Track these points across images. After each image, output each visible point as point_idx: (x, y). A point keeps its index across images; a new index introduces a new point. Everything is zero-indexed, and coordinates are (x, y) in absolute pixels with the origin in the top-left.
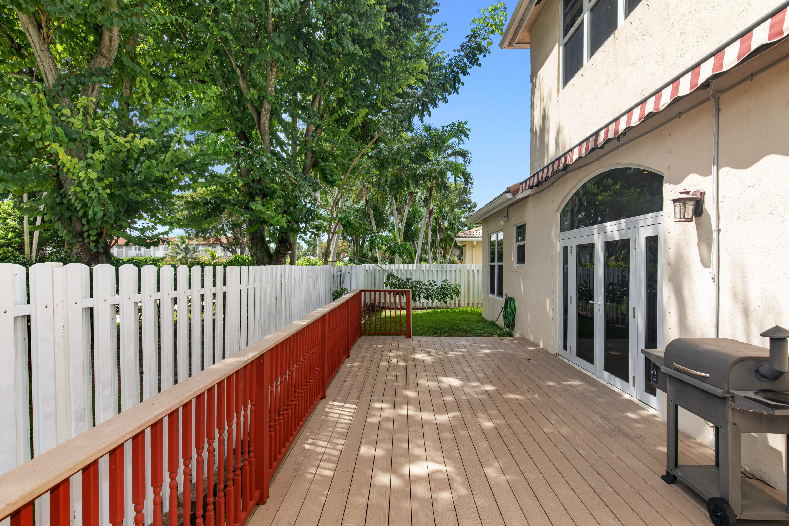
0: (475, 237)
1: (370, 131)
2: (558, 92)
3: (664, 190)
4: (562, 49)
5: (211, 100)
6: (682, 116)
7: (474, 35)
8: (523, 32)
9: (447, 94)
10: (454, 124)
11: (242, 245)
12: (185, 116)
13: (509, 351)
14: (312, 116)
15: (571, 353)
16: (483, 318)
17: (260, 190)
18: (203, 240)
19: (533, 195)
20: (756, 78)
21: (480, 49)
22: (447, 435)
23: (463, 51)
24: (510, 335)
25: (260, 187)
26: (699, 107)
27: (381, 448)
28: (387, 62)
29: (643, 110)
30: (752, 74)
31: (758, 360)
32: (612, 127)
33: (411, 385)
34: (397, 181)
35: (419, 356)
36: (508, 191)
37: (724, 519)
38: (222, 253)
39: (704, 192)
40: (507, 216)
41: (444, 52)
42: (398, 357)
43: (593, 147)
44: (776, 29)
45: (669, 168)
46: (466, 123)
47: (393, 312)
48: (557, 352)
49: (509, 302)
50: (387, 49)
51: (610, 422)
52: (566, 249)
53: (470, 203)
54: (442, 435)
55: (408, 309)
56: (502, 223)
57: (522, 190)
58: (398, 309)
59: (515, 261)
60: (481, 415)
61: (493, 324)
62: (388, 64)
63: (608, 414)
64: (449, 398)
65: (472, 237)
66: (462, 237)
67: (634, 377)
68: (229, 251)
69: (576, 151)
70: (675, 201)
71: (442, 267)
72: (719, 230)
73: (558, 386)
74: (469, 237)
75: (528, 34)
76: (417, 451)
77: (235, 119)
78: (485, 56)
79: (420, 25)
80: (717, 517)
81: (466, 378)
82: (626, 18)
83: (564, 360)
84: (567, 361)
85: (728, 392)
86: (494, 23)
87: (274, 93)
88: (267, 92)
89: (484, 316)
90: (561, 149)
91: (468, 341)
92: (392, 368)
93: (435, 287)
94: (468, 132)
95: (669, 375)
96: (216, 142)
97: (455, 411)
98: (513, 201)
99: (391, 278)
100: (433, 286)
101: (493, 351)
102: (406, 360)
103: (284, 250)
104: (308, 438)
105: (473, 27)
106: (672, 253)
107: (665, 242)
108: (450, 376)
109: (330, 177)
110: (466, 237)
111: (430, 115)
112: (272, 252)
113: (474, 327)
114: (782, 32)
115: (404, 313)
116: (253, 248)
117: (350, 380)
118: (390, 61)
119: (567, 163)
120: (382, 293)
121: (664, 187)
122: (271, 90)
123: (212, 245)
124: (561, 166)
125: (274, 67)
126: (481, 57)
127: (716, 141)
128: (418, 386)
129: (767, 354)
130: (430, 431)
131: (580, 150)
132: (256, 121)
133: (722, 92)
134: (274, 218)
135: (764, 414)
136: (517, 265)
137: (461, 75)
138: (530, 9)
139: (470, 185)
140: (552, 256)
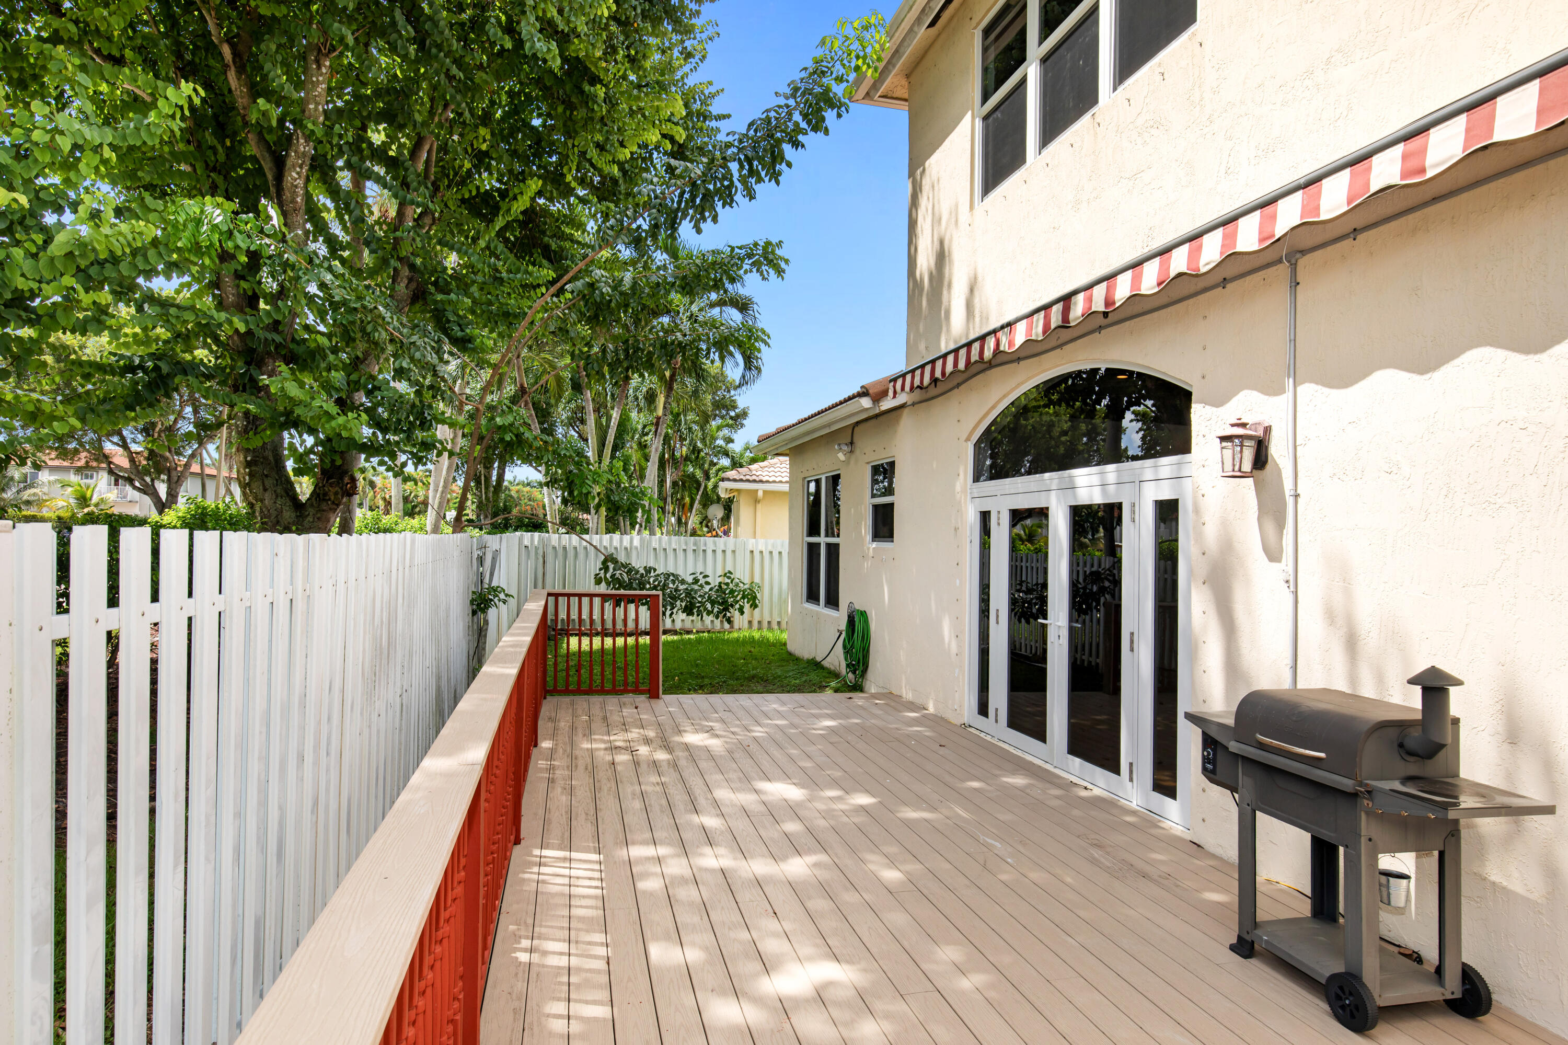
0: (761, 481)
1: (544, 233)
2: (972, 207)
3: (1194, 417)
4: (979, 124)
5: (173, 117)
6: (1228, 286)
7: (819, 72)
8: (896, 75)
9: (753, 181)
10: (756, 244)
11: (174, 474)
12: (101, 145)
13: (873, 721)
14: (415, 184)
15: (996, 721)
16: (790, 654)
17: (278, 346)
18: (57, 457)
19: (913, 404)
20: (1361, 237)
21: (828, 100)
22: (819, 904)
23: (795, 98)
24: (857, 688)
25: (278, 339)
26: (1260, 273)
27: (693, 944)
28: (599, 86)
29: (1164, 267)
30: (1355, 230)
31: (1401, 726)
32: (1099, 292)
33: (702, 802)
34: (626, 351)
35: (693, 738)
36: (864, 393)
37: (1357, 1009)
38: (109, 491)
39: (1270, 426)
40: (852, 443)
41: (710, 83)
42: (647, 741)
43: (1060, 323)
44: (1413, 164)
45: (1203, 377)
46: (780, 244)
47: (585, 641)
48: (966, 721)
49: (857, 619)
50: (600, 59)
51: (1108, 853)
52: (985, 516)
53: (734, 408)
54: (810, 904)
55: (654, 632)
56: (841, 456)
57: (895, 393)
58: (597, 634)
59: (869, 537)
60: (869, 857)
61: (815, 665)
62: (600, 91)
63: (1098, 837)
64: (792, 827)
65: (754, 481)
66: (735, 480)
67: (1131, 764)
68: (135, 488)
69: (1021, 327)
70: (1223, 439)
71: (695, 544)
72: (1297, 496)
73: (989, 788)
74: (748, 481)
75: (904, 82)
76: (772, 946)
77: (207, 165)
78: (839, 116)
79: (676, 22)
80: (1343, 1007)
81: (810, 781)
82: (1115, 89)
83: (982, 735)
84: (988, 738)
85: (1361, 784)
86: (861, 54)
87: (321, 119)
88: (303, 111)
89: (791, 647)
90: (977, 319)
91: (784, 704)
92: (644, 767)
93: (707, 588)
94: (783, 265)
95: (1243, 757)
96: (198, 222)
97: (815, 853)
98: (871, 413)
99: (611, 566)
100: (701, 586)
101: (840, 721)
102: (667, 747)
103: (336, 494)
104: (517, 938)
105: (819, 53)
106: (1211, 532)
107: (1197, 511)
108: (778, 779)
109: (456, 328)
110: (741, 480)
111: (715, 219)
112: (303, 498)
113: (779, 672)
114: (1423, 171)
115: (645, 640)
116: (254, 485)
117: (560, 798)
118: (606, 86)
119: (1002, 348)
120: (560, 598)
121: (1192, 410)
122: (316, 109)
123: (85, 470)
124: (988, 354)
125: (327, 55)
126: (830, 115)
127: (1292, 338)
128: (716, 803)
129: (1419, 716)
130: (782, 897)
131: (1030, 329)
132: (270, 176)
133: (1303, 252)
134: (333, 418)
135: (1430, 818)
136: (874, 545)
137: (787, 148)
138: (916, 33)
139: (755, 372)
140: (956, 529)
